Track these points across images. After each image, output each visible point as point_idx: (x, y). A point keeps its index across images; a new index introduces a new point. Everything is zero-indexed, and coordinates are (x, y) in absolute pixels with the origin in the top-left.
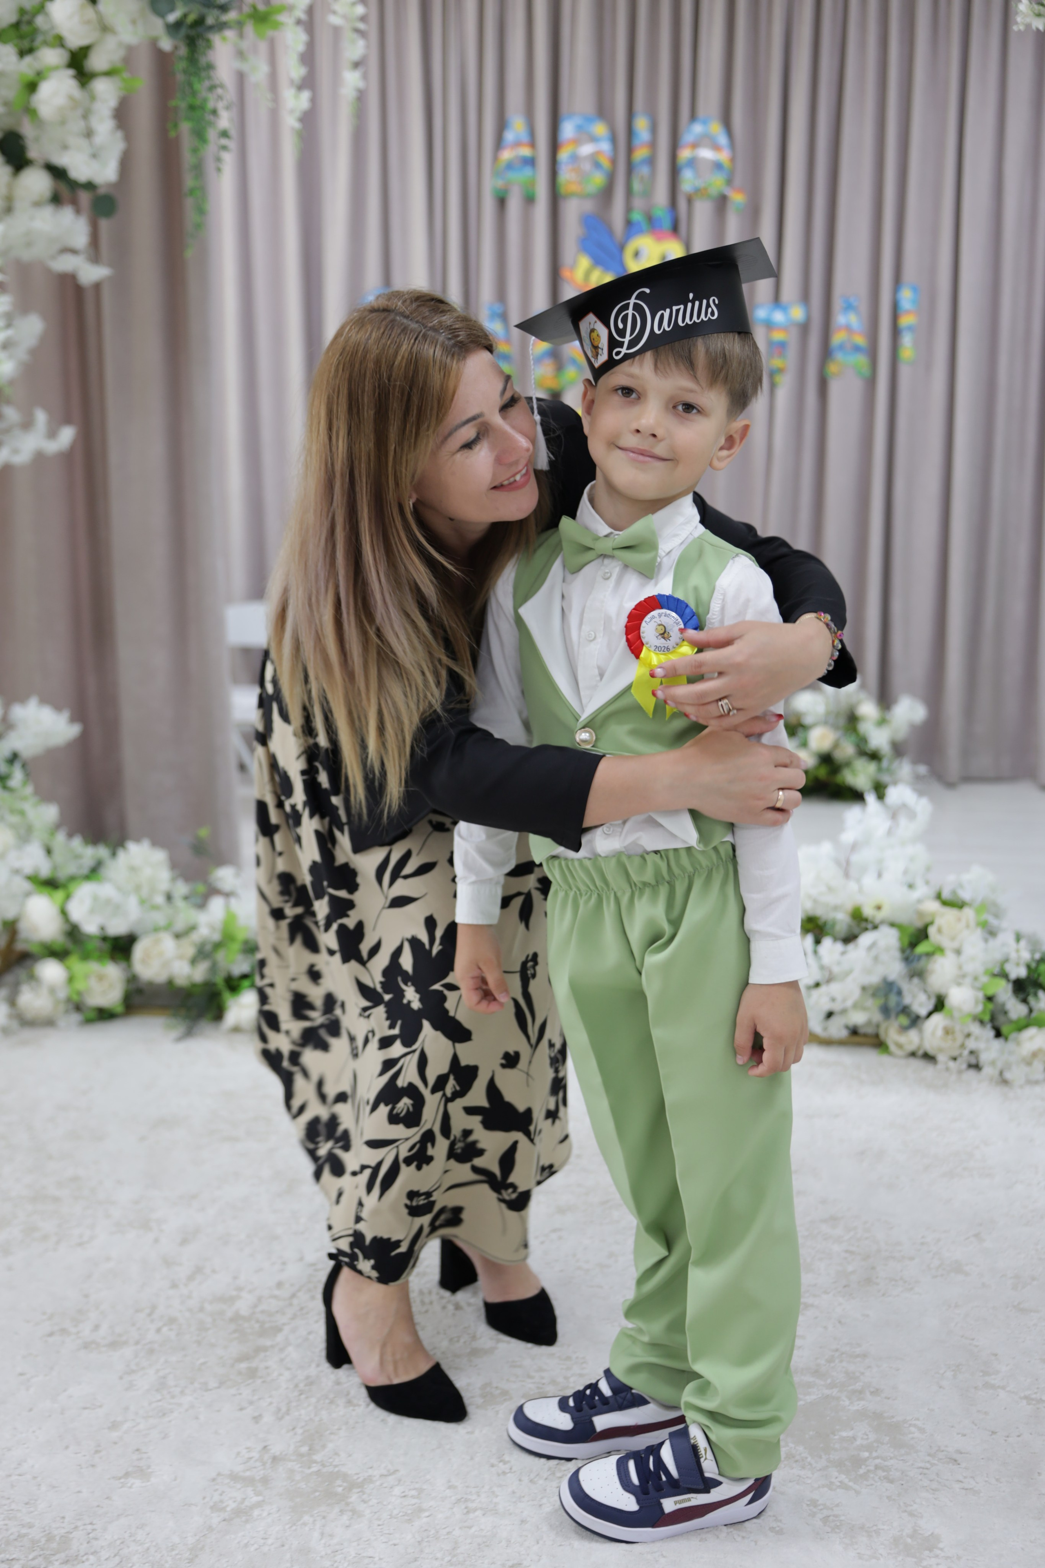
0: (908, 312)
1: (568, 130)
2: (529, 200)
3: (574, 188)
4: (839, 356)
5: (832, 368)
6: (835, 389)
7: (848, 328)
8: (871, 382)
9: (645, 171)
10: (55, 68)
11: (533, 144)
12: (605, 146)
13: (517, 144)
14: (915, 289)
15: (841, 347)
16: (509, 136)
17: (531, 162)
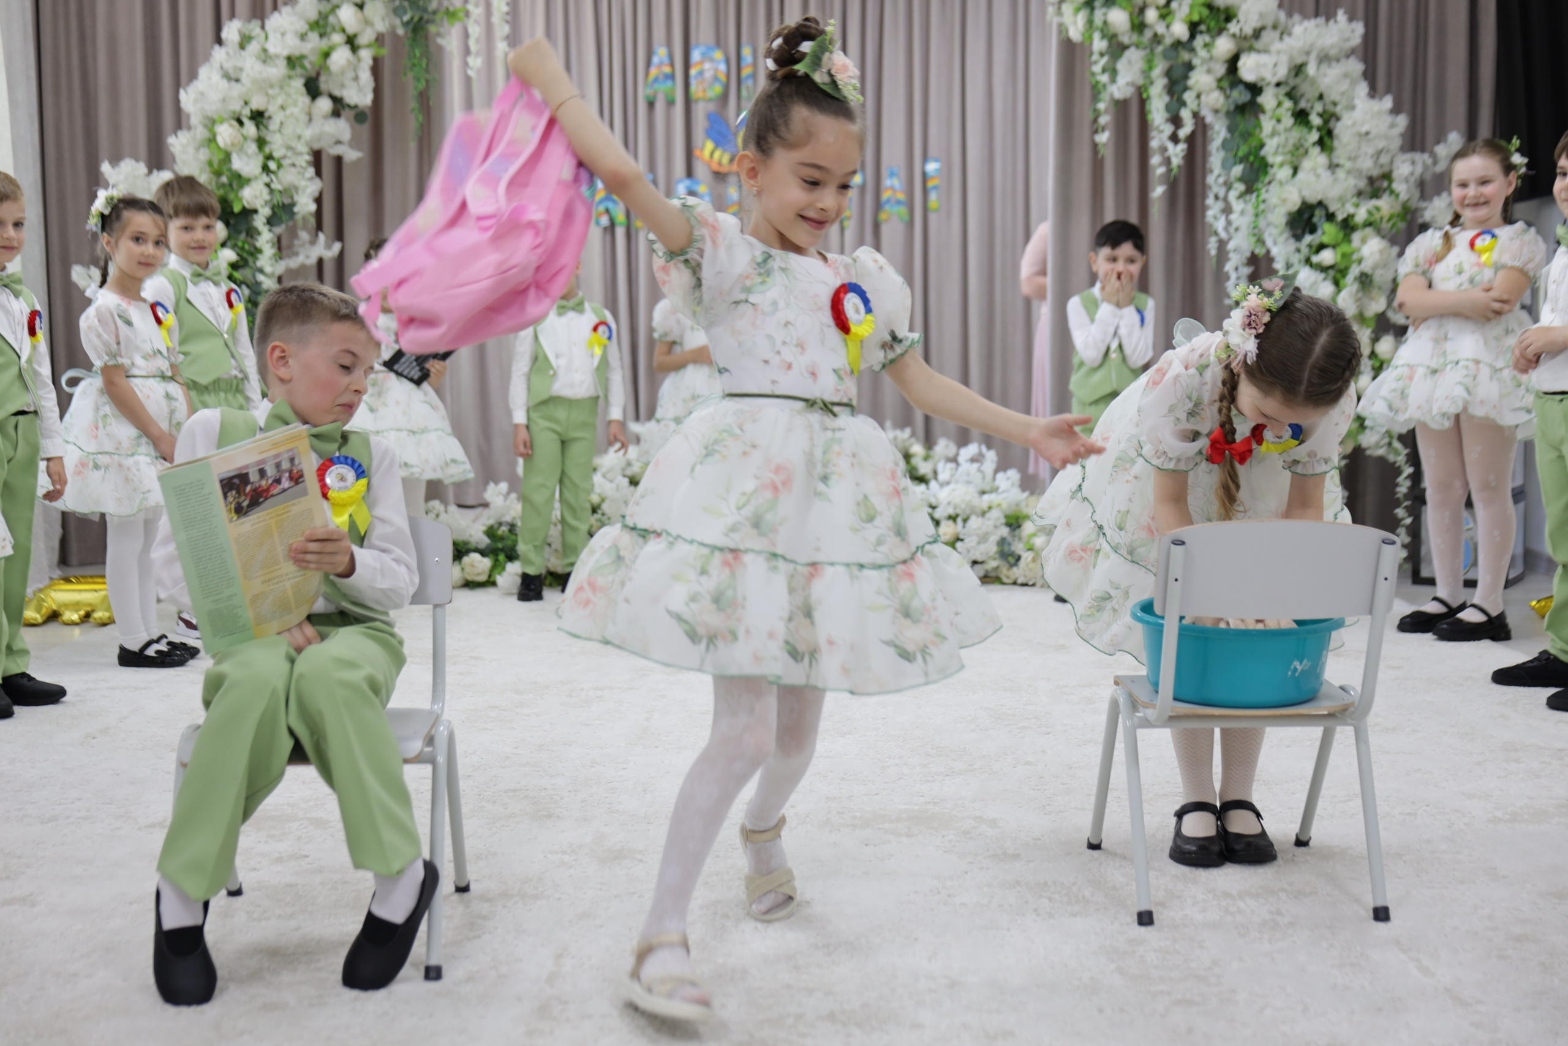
0: (933, 178)
1: (696, 55)
2: (670, 103)
3: (701, 94)
4: (887, 207)
5: (883, 216)
6: (885, 229)
7: (892, 188)
8: (910, 224)
9: (750, 82)
10: (339, 45)
11: (672, 65)
12: (722, 67)
13: (661, 64)
14: (936, 160)
15: (888, 201)
16: (655, 60)
17: (672, 77)
